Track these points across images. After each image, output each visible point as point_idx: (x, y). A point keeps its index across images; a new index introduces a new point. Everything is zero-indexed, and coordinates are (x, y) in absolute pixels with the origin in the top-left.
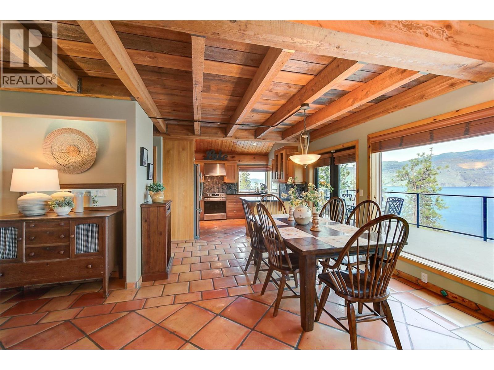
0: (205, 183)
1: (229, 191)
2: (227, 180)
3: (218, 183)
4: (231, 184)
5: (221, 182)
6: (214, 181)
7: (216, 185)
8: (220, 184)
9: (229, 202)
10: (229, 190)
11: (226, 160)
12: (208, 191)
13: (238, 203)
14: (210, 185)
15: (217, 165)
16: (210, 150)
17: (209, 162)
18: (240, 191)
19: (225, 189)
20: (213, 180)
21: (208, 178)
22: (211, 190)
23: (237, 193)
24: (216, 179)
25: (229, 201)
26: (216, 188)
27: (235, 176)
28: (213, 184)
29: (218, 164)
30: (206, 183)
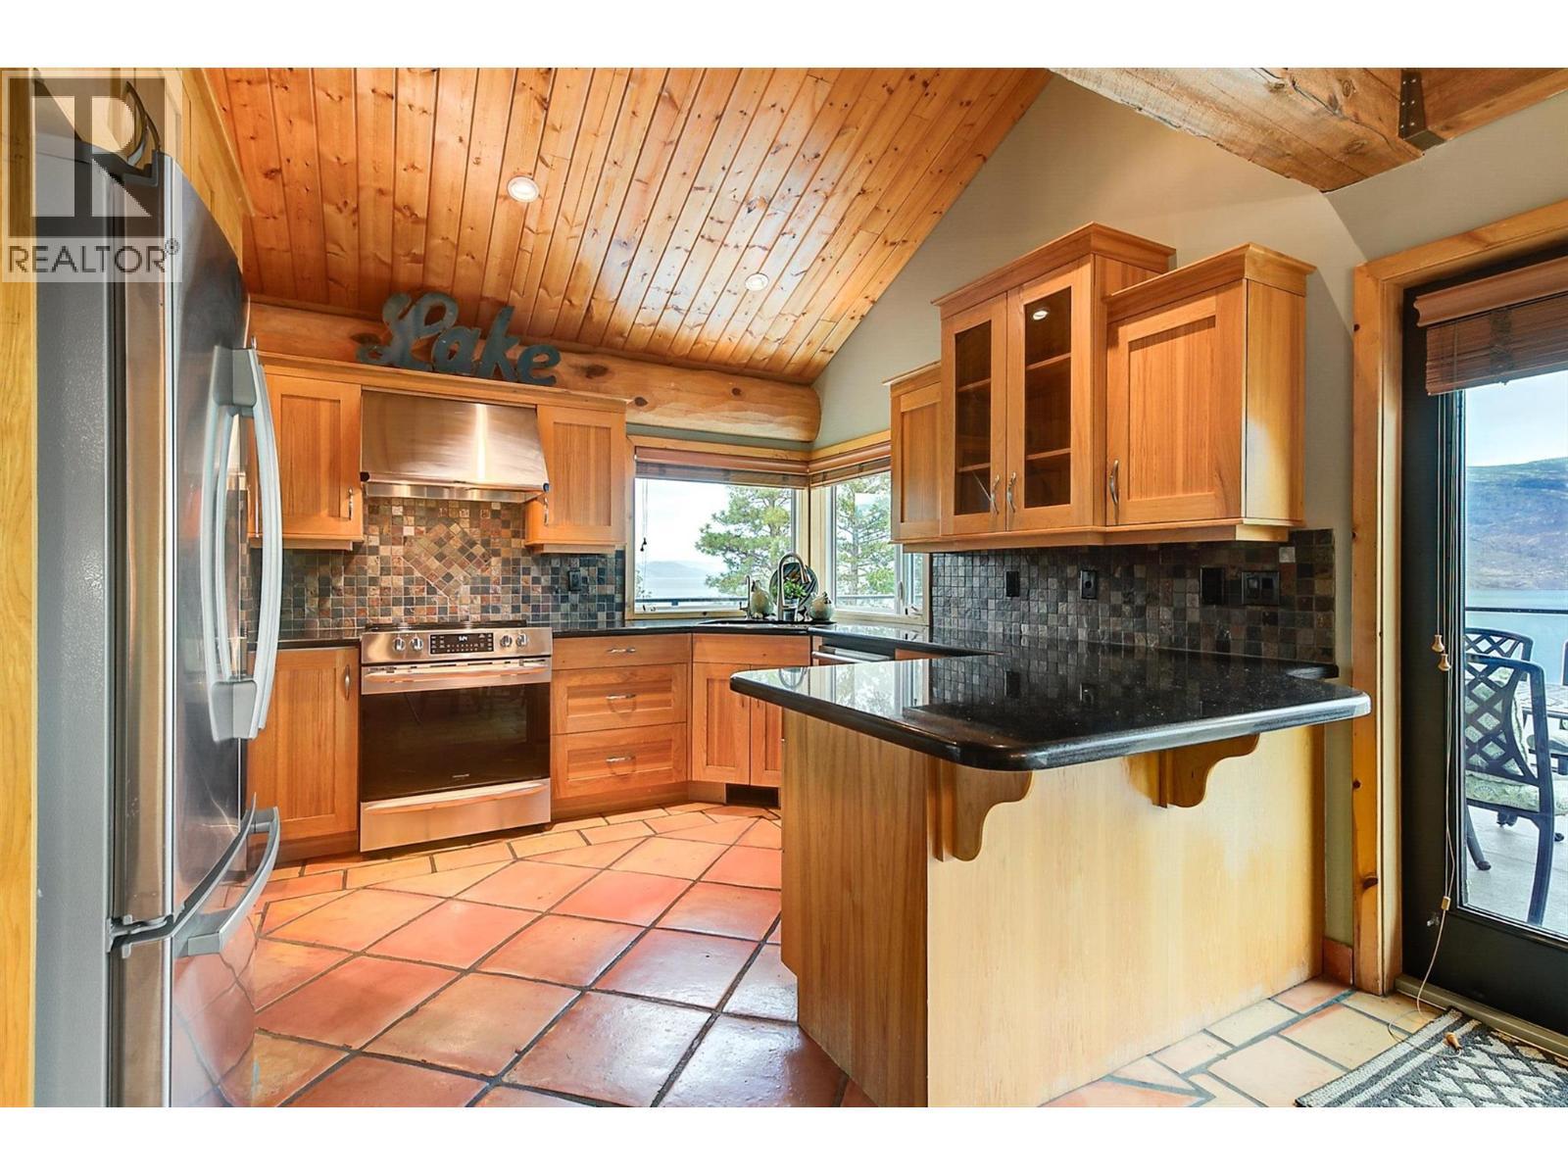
0: (374, 551)
1: (565, 607)
2: (551, 530)
3: (478, 550)
4: (576, 562)
5: (509, 545)
6: (449, 537)
7: (462, 566)
8: (494, 560)
9: (573, 693)
10: (565, 599)
11: (550, 381)
12: (398, 611)
13: (640, 698)
14: (417, 563)
15: (474, 411)
16: (419, 292)
17: (403, 384)
18: (638, 607)
19: (537, 592)
20: (440, 530)
21: (398, 511)
22: (421, 601)
23: (618, 627)
24: (466, 525)
25: (575, 681)
26: (465, 590)
27: (614, 507)
28: (440, 557)
29: (481, 411)
30: (384, 551)
